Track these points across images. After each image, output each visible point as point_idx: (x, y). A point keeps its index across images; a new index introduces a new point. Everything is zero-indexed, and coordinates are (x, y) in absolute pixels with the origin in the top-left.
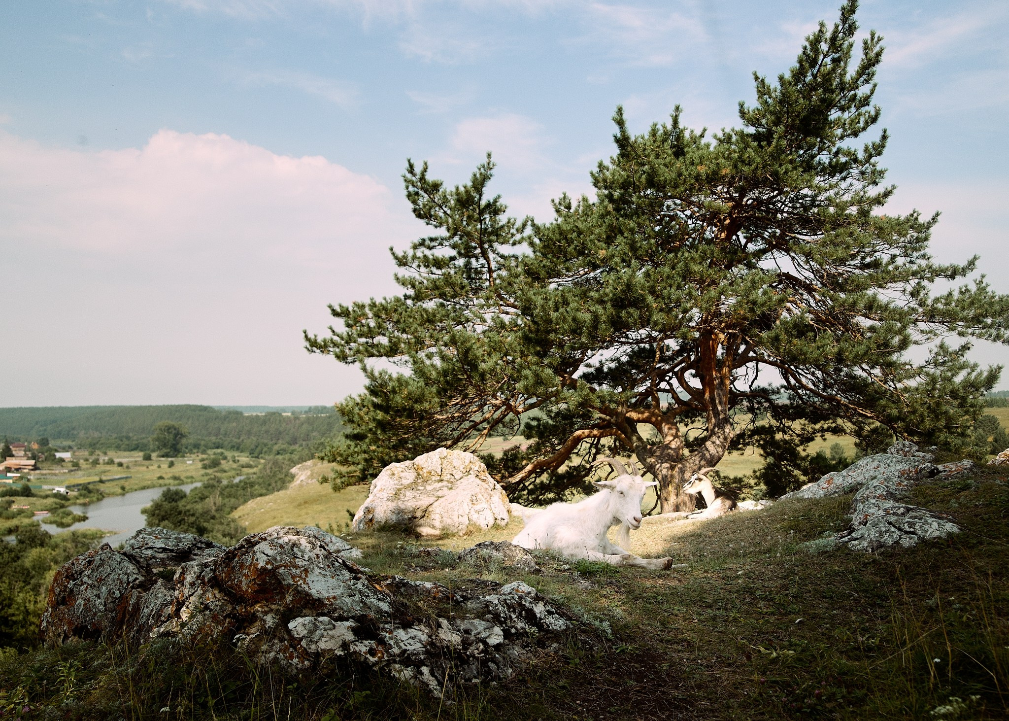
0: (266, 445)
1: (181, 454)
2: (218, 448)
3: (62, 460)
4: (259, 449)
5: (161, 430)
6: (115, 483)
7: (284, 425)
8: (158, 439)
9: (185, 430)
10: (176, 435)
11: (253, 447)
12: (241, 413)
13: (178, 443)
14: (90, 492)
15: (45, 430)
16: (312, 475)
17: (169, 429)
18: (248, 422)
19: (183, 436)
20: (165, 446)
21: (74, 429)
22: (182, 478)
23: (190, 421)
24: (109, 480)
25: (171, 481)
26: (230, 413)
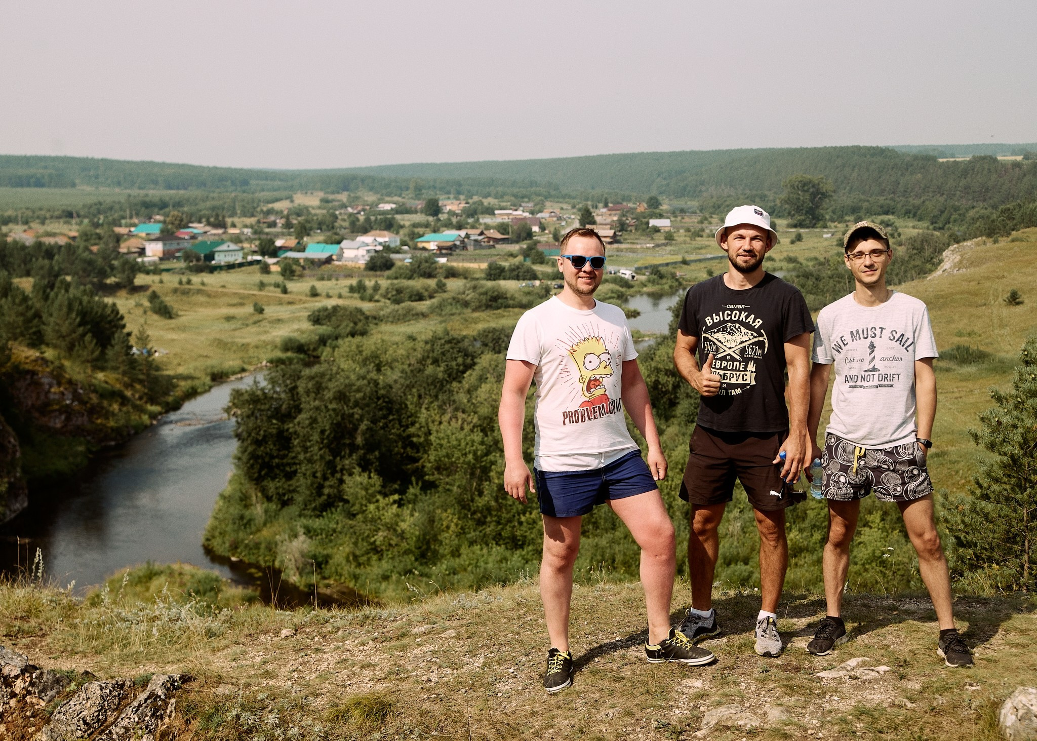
0: (956, 209)
1: (821, 223)
2: (887, 213)
3: (657, 230)
4: (945, 215)
5: (793, 186)
6: (702, 265)
7: (994, 177)
8: (788, 201)
9: (828, 187)
10: (814, 195)
11: (936, 212)
12: (934, 159)
13: (817, 207)
14: (661, 277)
15: (668, 185)
16: (961, 262)
17: (804, 185)
18: (940, 172)
19: (824, 195)
20: (798, 210)
21: (703, 183)
22: (801, 260)
23: (856, 170)
24: (696, 261)
25: (784, 265)
26: (916, 158)
